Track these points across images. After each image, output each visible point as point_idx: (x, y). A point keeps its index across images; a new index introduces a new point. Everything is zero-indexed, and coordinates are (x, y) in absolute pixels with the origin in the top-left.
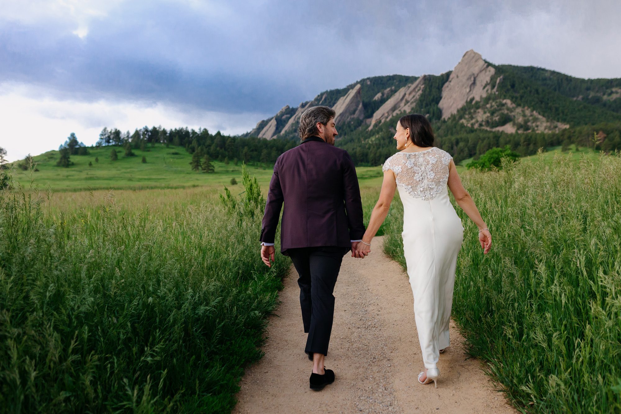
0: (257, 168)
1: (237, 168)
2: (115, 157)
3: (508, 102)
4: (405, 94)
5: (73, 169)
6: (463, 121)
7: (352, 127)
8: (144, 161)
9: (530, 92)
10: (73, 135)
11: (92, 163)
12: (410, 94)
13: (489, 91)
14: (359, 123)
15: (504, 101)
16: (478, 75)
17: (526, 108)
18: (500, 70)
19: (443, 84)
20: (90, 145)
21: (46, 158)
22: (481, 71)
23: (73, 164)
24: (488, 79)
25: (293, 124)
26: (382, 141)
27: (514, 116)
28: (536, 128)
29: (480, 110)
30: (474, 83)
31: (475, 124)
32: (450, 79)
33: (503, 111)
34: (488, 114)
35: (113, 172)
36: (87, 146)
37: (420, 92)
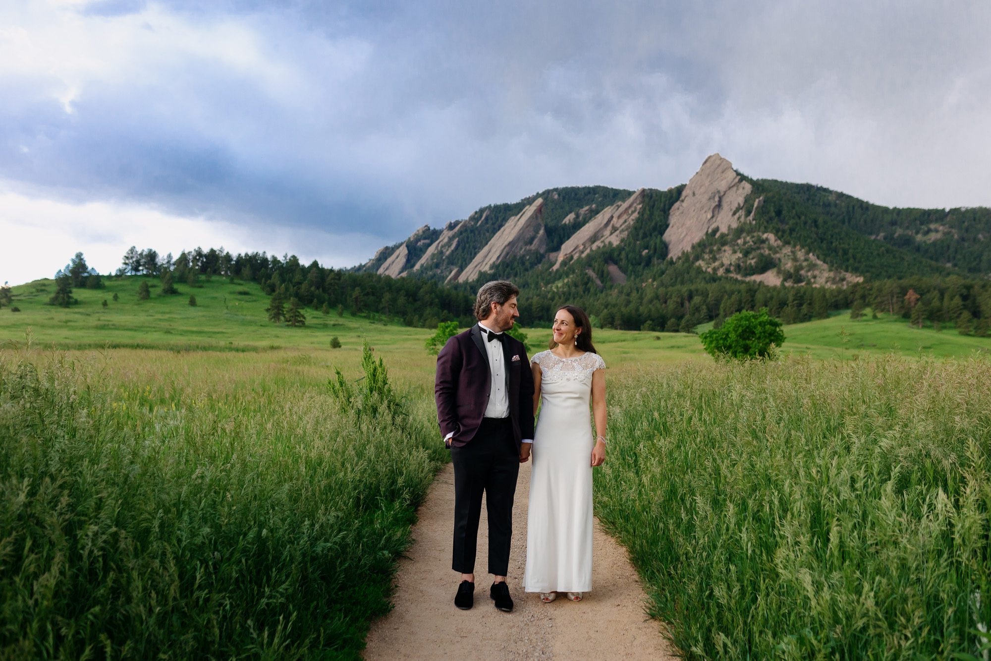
0: (373, 323)
1: (341, 321)
2: (146, 294)
3: (771, 237)
4: (612, 217)
5: (76, 310)
6: (700, 263)
7: (527, 263)
8: (193, 303)
9: (805, 223)
10: (79, 256)
11: (108, 302)
12: (619, 217)
13: (742, 219)
14: (539, 258)
15: (765, 236)
16: (725, 193)
17: (798, 247)
18: (759, 187)
19: (671, 205)
20: (106, 274)
21: (34, 290)
22: (730, 188)
23: (76, 303)
24: (741, 200)
25: (433, 255)
26: (573, 289)
27: (780, 260)
28: (812, 280)
29: (726, 248)
30: (719, 206)
31: (718, 268)
32: (682, 198)
33: (762, 251)
34: (739, 255)
35: (142, 318)
36: (101, 274)
37: (636, 215)
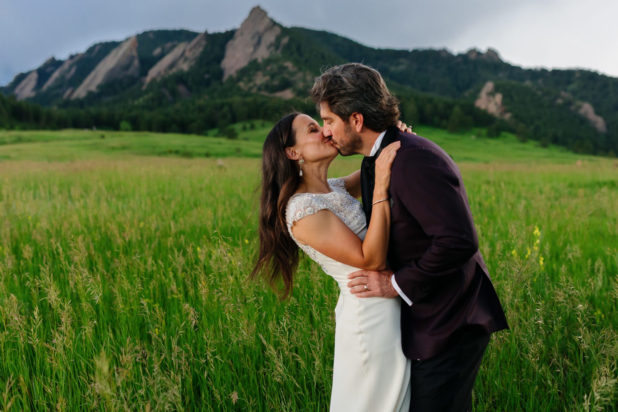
3: (289, 65)
4: (185, 50)
6: (241, 84)
7: (125, 85)
12: (190, 51)
13: (273, 53)
15: (286, 64)
16: (263, 34)
17: (308, 72)
18: (285, 31)
19: (227, 42)
22: (266, 31)
24: (273, 39)
25: (57, 79)
27: (295, 81)
29: (260, 73)
30: (259, 43)
31: (252, 88)
32: (234, 37)
33: (283, 75)
34: (267, 78)
37: (201, 49)
